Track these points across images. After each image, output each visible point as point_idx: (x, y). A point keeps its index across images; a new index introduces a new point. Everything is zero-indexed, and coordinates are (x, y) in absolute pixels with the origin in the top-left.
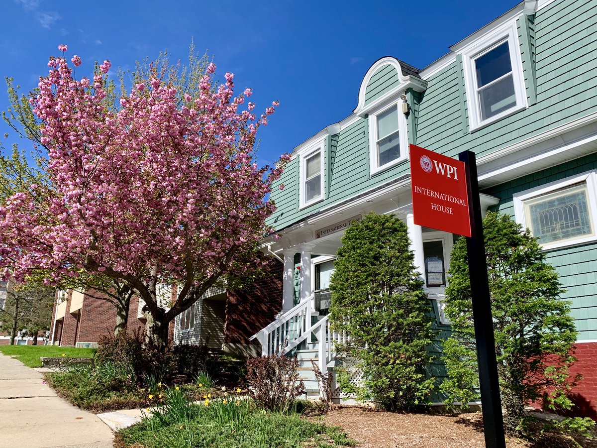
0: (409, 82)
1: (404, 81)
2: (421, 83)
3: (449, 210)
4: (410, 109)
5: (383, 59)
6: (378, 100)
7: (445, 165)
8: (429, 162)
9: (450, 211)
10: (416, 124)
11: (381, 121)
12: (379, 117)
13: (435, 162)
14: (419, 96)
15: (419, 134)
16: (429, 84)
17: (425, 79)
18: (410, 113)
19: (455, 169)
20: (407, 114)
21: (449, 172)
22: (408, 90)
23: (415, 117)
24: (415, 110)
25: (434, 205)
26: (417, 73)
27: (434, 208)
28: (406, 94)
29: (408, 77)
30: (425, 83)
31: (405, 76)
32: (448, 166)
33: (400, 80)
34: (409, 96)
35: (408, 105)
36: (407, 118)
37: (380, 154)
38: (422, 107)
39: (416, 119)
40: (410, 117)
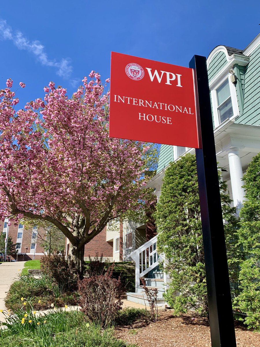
0: (234, 59)
1: (230, 60)
2: (245, 59)
3: (166, 120)
4: (237, 79)
5: (216, 49)
6: (215, 78)
7: (163, 72)
8: (139, 70)
9: (168, 121)
10: (243, 89)
11: (219, 93)
12: (218, 91)
13: (149, 70)
14: (243, 69)
15: (245, 96)
16: (251, 58)
17: (248, 56)
18: (237, 82)
19: (179, 76)
20: (235, 83)
21: (168, 79)
22: (235, 65)
23: (242, 84)
24: (241, 79)
25: (142, 115)
26: (241, 53)
27: (142, 118)
28: (233, 69)
29: (233, 56)
30: (248, 58)
31: (230, 56)
32: (168, 74)
33: (228, 60)
34: (235, 71)
35: (235, 76)
36: (236, 86)
37: (221, 117)
38: (246, 76)
39: (243, 86)
40: (237, 84)
